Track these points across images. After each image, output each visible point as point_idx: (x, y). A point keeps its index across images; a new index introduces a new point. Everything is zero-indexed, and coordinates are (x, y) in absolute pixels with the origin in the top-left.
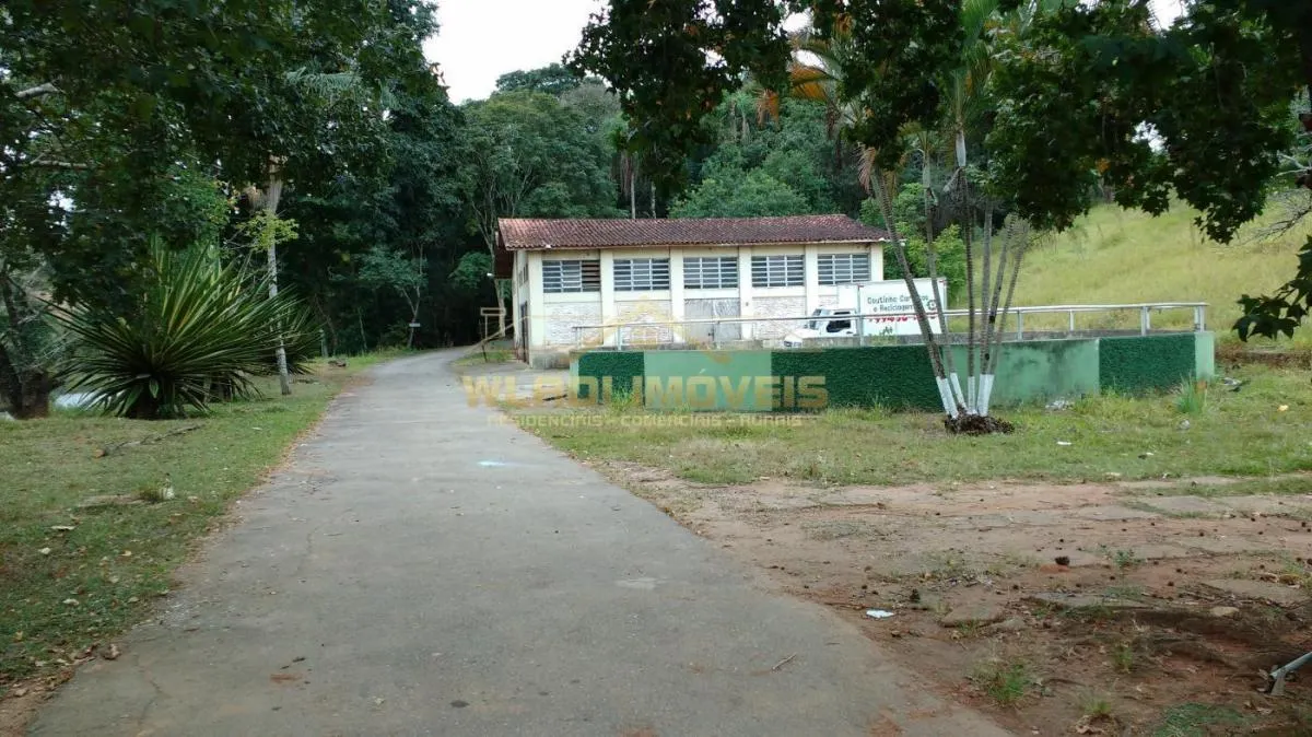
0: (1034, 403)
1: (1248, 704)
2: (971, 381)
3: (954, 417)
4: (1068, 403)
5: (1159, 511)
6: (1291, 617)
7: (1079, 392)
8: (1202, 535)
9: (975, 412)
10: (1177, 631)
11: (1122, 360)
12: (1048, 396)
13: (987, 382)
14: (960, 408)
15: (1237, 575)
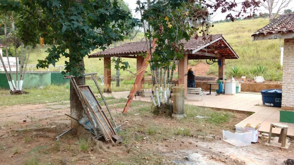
0: (35, 87)
1: (50, 144)
2: (17, 82)
3: (13, 91)
4: (43, 87)
5: (52, 108)
6: (66, 126)
7: (46, 85)
8: (59, 112)
9: (18, 89)
10: (43, 132)
11: (56, 77)
12: (39, 86)
13: (22, 82)
14: (14, 88)
15: (61, 120)
